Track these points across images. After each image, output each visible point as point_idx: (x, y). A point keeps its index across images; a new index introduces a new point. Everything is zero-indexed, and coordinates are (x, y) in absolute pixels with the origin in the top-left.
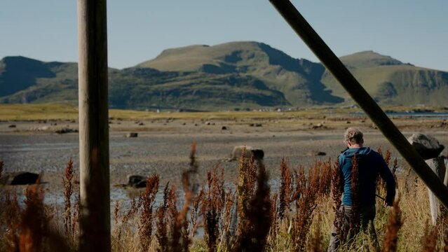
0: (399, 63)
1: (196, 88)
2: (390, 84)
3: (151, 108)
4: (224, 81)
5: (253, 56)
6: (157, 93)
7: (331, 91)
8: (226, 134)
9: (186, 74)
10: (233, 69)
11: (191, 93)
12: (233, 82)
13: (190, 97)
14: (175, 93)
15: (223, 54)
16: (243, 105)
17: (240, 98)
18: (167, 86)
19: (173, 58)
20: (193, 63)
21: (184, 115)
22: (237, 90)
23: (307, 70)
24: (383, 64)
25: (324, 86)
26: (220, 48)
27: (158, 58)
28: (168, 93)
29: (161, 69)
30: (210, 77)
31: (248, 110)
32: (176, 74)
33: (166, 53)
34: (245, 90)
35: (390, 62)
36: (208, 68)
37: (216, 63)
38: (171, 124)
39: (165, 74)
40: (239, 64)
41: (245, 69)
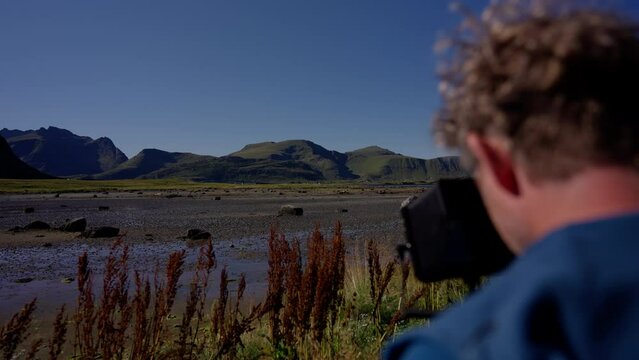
0: (393, 154)
1: (266, 169)
2: (388, 167)
3: (238, 182)
4: (284, 165)
5: (303, 149)
6: (242, 172)
7: (351, 171)
8: (282, 197)
9: (261, 160)
10: (290, 157)
11: (264, 172)
12: (294, 166)
13: (264, 175)
14: (254, 172)
15: (284, 148)
16: (297, 180)
17: (294, 175)
18: (248, 168)
19: (253, 151)
20: (265, 154)
21: (259, 186)
22: (293, 170)
24: (383, 154)
25: (347, 168)
26: (281, 144)
27: (243, 150)
28: (249, 172)
29: (245, 157)
30: (276, 162)
31: (300, 183)
32: (254, 160)
33: (247, 147)
34: (298, 170)
35: (388, 153)
36: (274, 157)
37: (279, 153)
38: (251, 192)
39: (246, 160)
40: (294, 155)
41: (298, 157)
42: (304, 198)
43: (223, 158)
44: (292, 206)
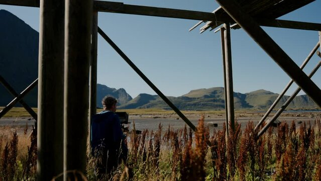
0: (273, 93)
1: (202, 103)
2: (270, 101)
3: (187, 110)
4: (211, 101)
5: (221, 92)
6: (189, 105)
7: (248, 104)
8: (209, 118)
9: (198, 98)
10: (214, 97)
11: (200, 105)
12: (214, 101)
13: (200, 106)
14: (195, 105)
15: (210, 92)
16: (218, 109)
17: (217, 106)
18: (192, 102)
19: (191, 94)
20: (201, 95)
21: (198, 112)
22: (216, 103)
23: (240, 97)
24: (267, 94)
25: (246, 102)
26: (209, 90)
27: (189, 93)
28: (192, 105)
29: (190, 97)
30: (207, 99)
31: (220, 110)
32: (195, 98)
33: (192, 92)
34: (218, 103)
35: (270, 93)
36: (206, 96)
37: (208, 94)
38: (194, 115)
39: (191, 98)
40: (216, 95)
41: (218, 96)
42: (221, 119)
43: (179, 98)
44: (212, 123)
